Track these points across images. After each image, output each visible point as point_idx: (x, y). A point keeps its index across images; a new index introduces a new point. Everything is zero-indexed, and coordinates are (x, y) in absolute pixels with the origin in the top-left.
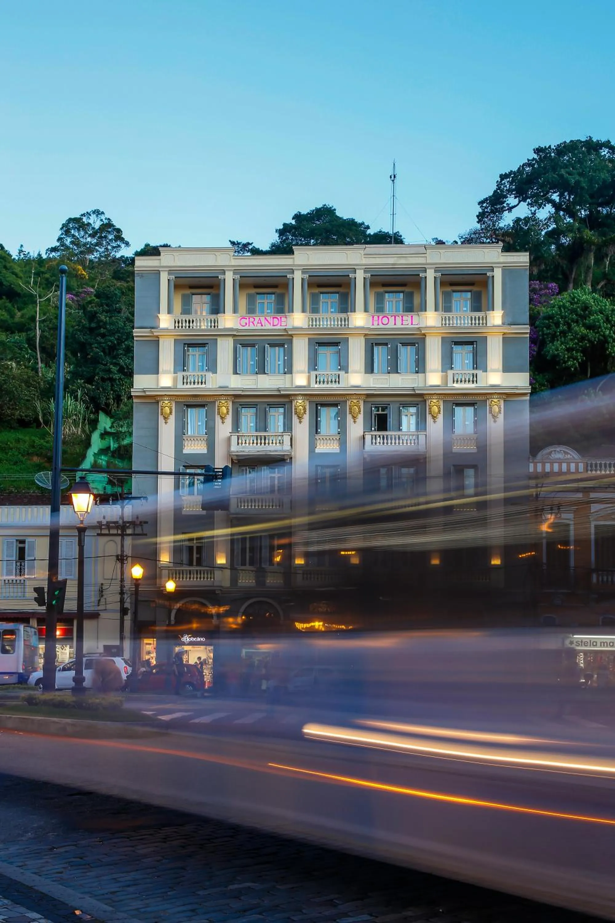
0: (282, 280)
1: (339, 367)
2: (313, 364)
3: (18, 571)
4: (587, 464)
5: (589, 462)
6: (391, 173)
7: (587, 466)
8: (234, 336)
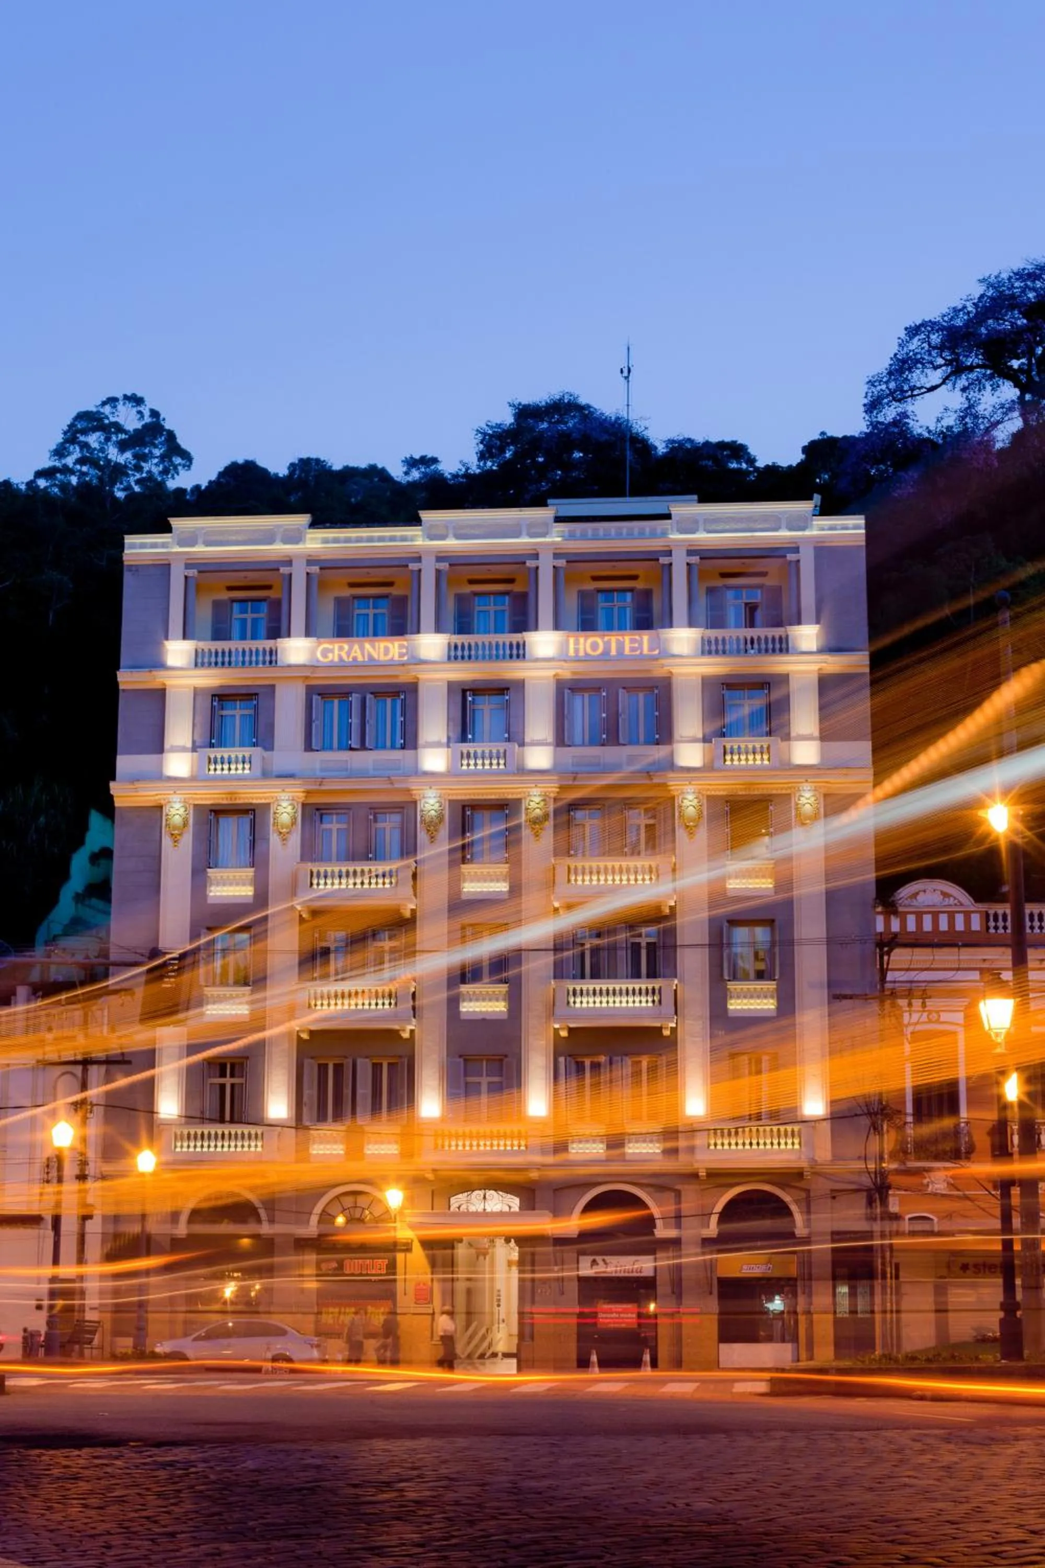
1: (506, 735)
2: (458, 730)
4: (987, 915)
5: (991, 912)
6: (624, 364)
7: (988, 920)
8: (307, 679)
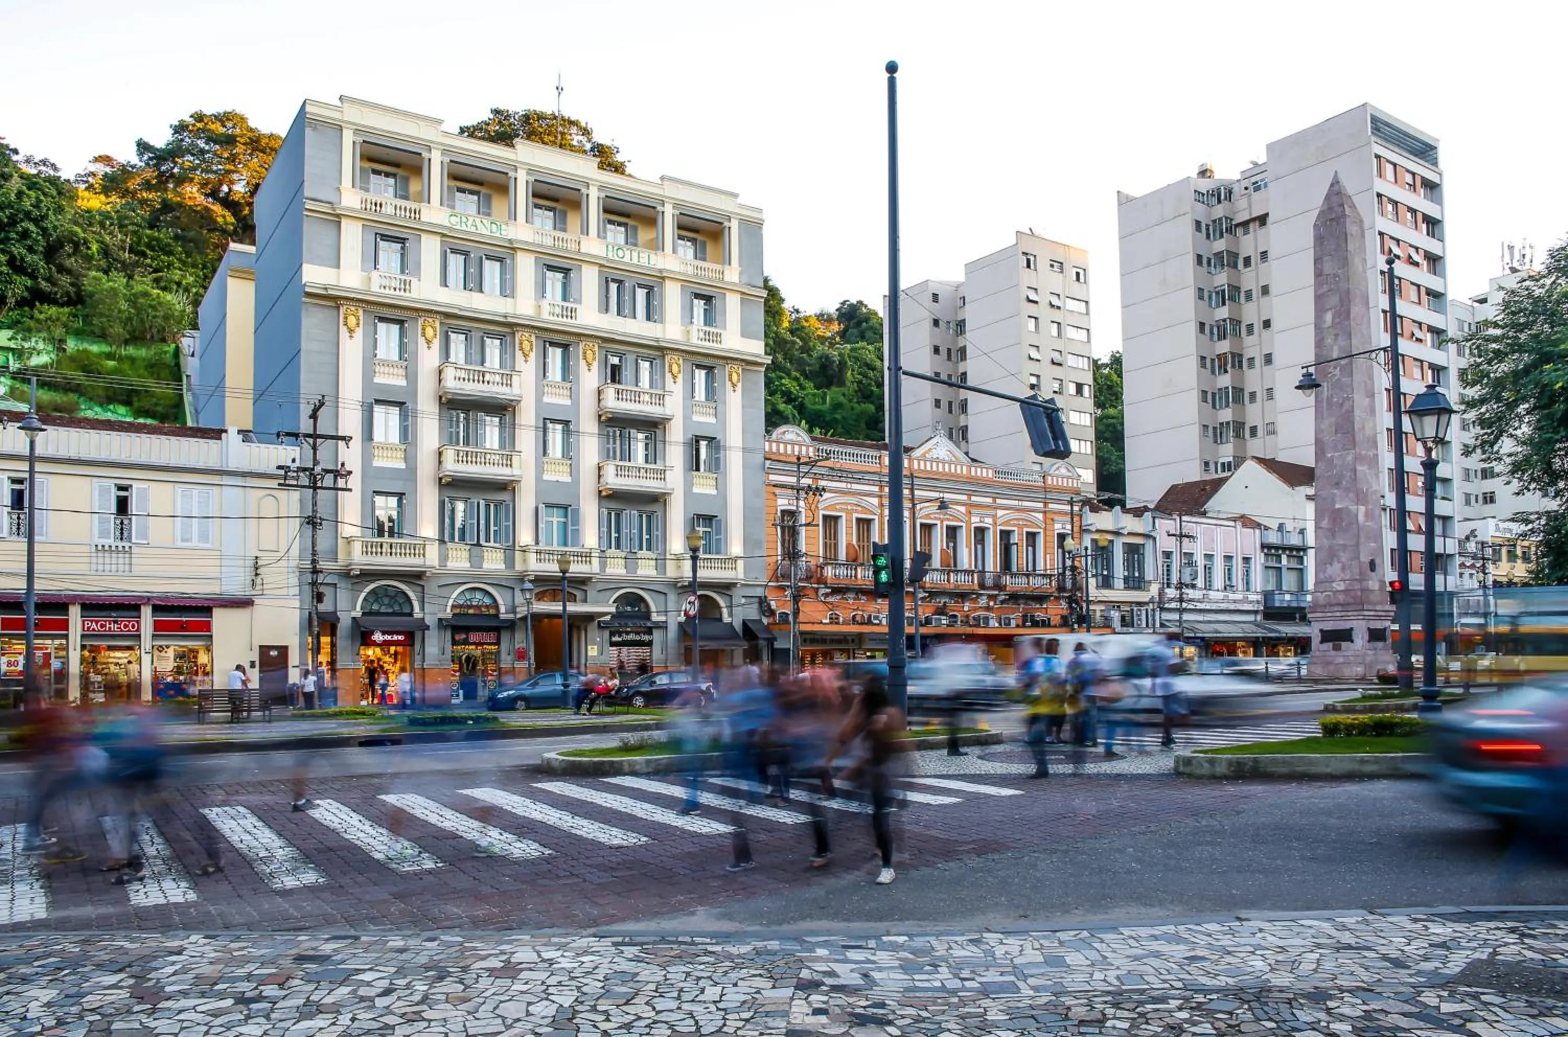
0: (500, 179)
2: (541, 291)
3: (118, 533)
4: (816, 449)
5: (818, 447)
8: (443, 235)
